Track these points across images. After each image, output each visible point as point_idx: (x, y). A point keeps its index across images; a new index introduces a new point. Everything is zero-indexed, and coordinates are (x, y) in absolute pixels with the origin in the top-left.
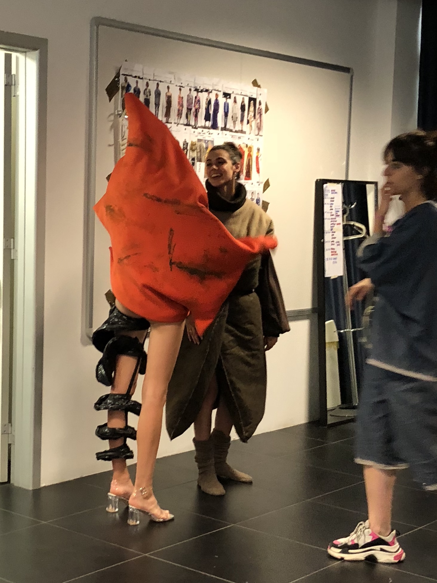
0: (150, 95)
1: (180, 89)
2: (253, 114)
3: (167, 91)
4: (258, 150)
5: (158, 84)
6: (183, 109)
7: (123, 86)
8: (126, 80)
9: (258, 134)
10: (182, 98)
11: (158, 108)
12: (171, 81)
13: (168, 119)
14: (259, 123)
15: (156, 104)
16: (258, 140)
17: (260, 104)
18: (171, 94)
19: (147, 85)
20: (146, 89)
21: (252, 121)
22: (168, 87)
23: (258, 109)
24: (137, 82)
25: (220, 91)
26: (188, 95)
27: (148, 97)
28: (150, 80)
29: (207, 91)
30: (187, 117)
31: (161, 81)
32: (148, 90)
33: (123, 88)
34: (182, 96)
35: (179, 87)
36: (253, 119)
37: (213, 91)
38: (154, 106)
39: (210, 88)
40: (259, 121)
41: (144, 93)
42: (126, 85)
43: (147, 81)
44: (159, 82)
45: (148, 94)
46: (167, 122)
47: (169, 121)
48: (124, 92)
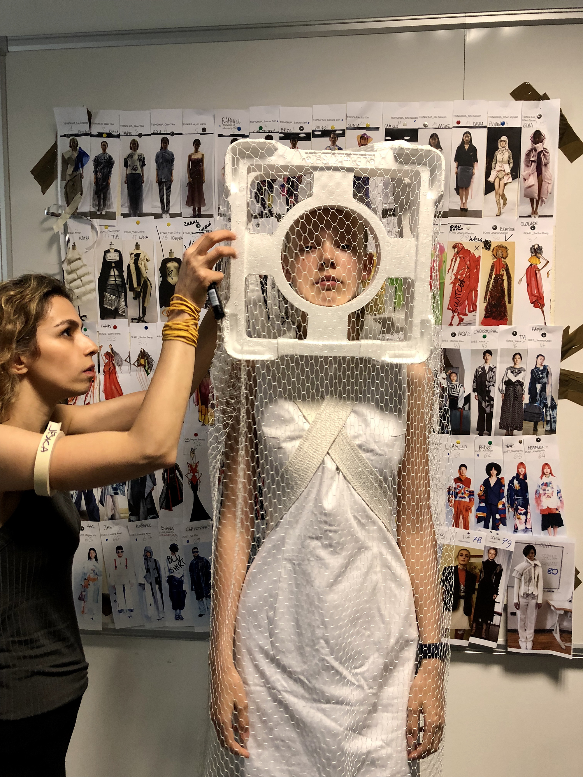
0: (143, 165)
2: (507, 169)
3: (193, 149)
4: (536, 251)
5: (165, 142)
7: (66, 157)
8: (74, 145)
9: (535, 212)
11: (169, 188)
13: (200, 209)
14: (536, 188)
15: (160, 182)
16: (533, 228)
17: (537, 137)
18: (204, 155)
19: (134, 145)
20: (130, 156)
21: (506, 184)
22: (197, 143)
23: (528, 155)
24: (104, 146)
25: (378, 129)
27: (139, 171)
28: (140, 135)
29: (325, 133)
31: (172, 134)
32: (136, 157)
33: (65, 162)
35: (232, 138)
36: (508, 179)
38: (156, 186)
40: (533, 180)
41: (126, 165)
42: (76, 154)
43: (132, 138)
44: (168, 136)
45: (138, 164)
46: (197, 214)
47: (203, 213)
48: (70, 170)
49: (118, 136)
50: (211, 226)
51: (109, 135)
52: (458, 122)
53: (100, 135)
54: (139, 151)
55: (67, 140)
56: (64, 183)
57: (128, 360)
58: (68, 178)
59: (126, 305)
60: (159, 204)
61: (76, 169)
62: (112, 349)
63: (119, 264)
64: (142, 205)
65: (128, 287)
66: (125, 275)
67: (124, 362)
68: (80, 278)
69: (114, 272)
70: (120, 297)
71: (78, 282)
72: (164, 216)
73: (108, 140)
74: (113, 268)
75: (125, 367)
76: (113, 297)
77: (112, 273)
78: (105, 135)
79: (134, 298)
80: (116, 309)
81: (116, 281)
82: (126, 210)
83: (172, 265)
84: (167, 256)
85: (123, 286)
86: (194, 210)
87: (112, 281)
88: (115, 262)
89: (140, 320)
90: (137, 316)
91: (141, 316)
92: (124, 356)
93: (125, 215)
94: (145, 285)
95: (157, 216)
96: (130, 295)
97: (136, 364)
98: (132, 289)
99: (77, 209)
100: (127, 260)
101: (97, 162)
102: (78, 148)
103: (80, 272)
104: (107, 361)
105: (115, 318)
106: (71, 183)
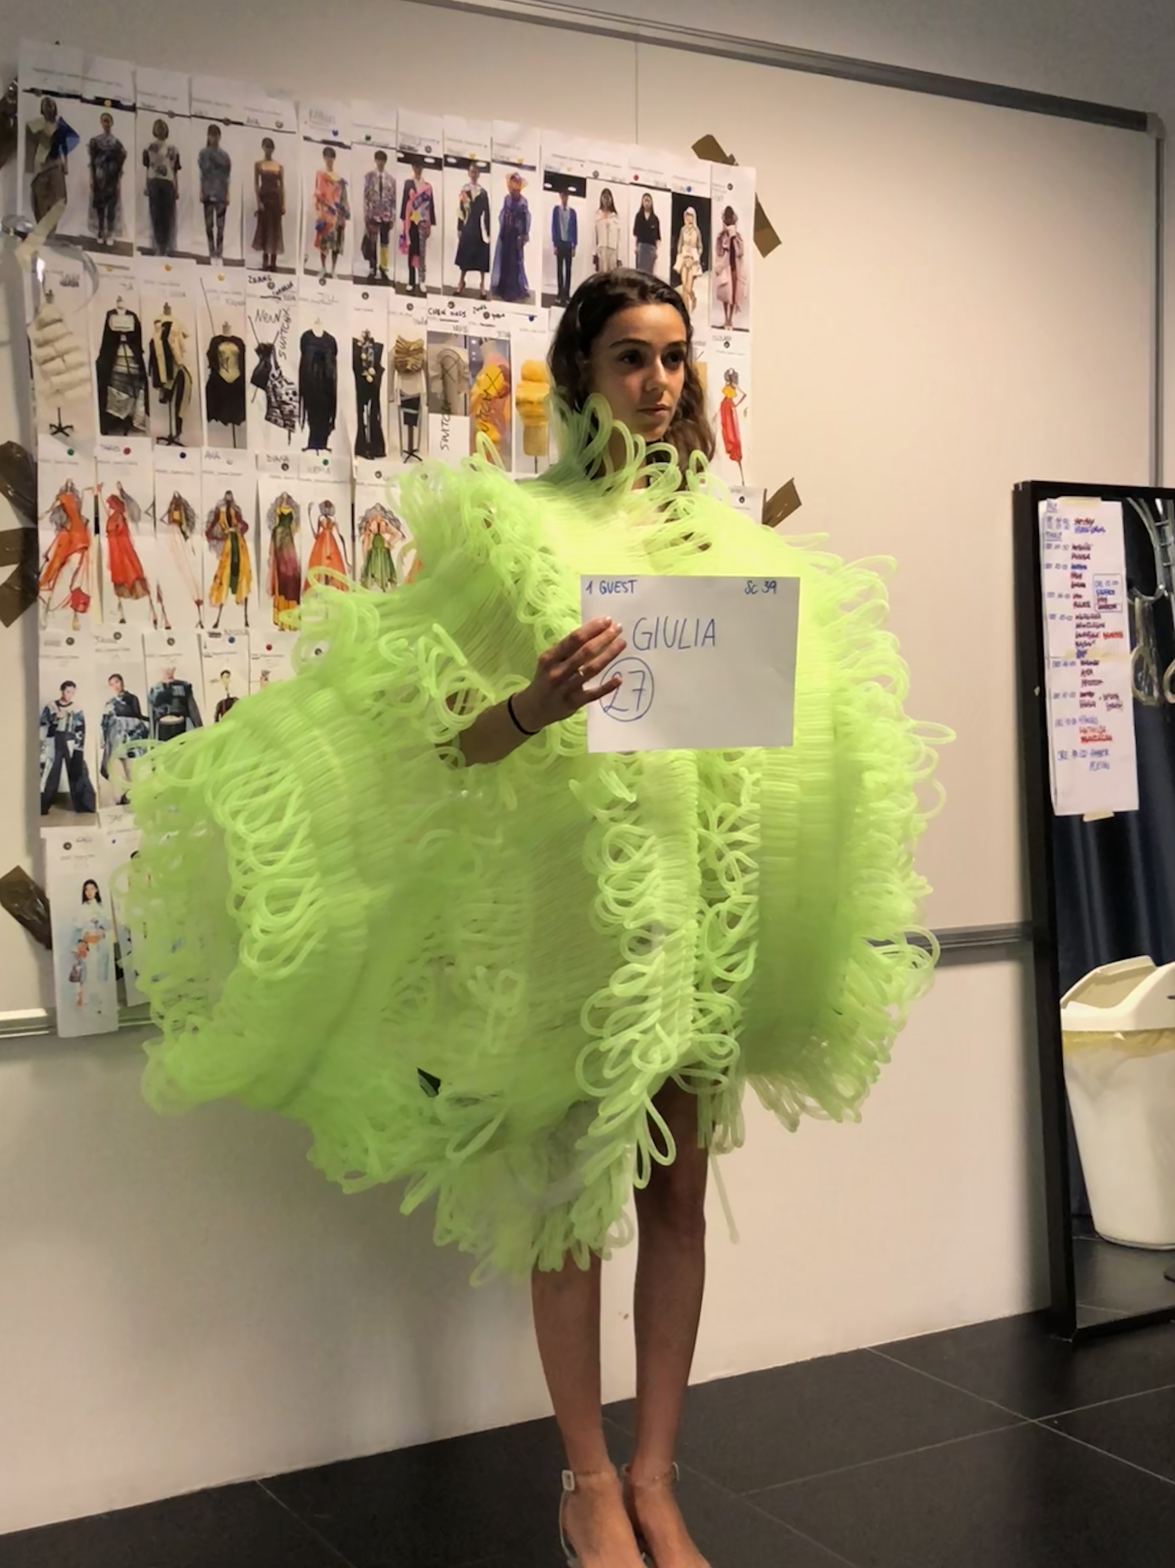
0: (177, 167)
1: (329, 155)
2: (696, 255)
3: (261, 155)
4: (731, 378)
5: (214, 132)
6: (349, 225)
7: (34, 130)
8: (49, 112)
9: (729, 322)
10: (343, 183)
11: (222, 214)
12: (280, 125)
13: (274, 258)
14: (730, 287)
15: (206, 202)
16: (727, 344)
17: (729, 216)
18: (281, 167)
19: (161, 131)
20: (154, 148)
21: (695, 277)
22: (268, 145)
23: (720, 240)
24: (107, 121)
25: (533, 168)
26: (370, 177)
27: (170, 176)
28: (172, 115)
29: (463, 163)
30: (369, 252)
31: (227, 122)
32: (163, 151)
33: (33, 139)
34: (336, 175)
35: (324, 146)
36: (697, 270)
37: (494, 166)
38: (200, 208)
39: (482, 156)
40: (726, 277)
41: (146, 162)
42: (52, 129)
43: (157, 116)
44: (220, 125)
45: (168, 164)
46: (270, 267)
47: (279, 264)
48: (42, 155)
49: (133, 109)
50: (293, 289)
51: (116, 104)
52: (636, 178)
53: (99, 101)
54: (169, 142)
55: (37, 102)
56: (31, 177)
57: (151, 511)
58: (39, 169)
59: (147, 412)
60: (204, 238)
61: (54, 155)
62: (122, 491)
63: (134, 338)
64: (174, 236)
65: (150, 379)
66: (146, 357)
67: (143, 516)
68: (61, 355)
69: (125, 351)
70: (136, 397)
71: (57, 364)
72: (213, 261)
73: (113, 112)
74: (124, 343)
75: (146, 525)
76: (125, 396)
77: (121, 352)
78: (108, 103)
79: (162, 401)
80: (130, 419)
81: (128, 367)
82: (147, 243)
83: (228, 349)
84: (219, 332)
85: (143, 378)
86: (265, 257)
87: (121, 367)
88: (128, 334)
89: (171, 440)
90: (166, 434)
91: (174, 433)
92: (144, 504)
93: (145, 252)
94: (180, 379)
95: (202, 261)
96: (155, 394)
97: (166, 519)
98: (158, 384)
99: (55, 228)
100: (150, 333)
101: (95, 149)
102: (57, 118)
103: (61, 345)
104: (112, 512)
105: (126, 434)
106: (43, 180)
